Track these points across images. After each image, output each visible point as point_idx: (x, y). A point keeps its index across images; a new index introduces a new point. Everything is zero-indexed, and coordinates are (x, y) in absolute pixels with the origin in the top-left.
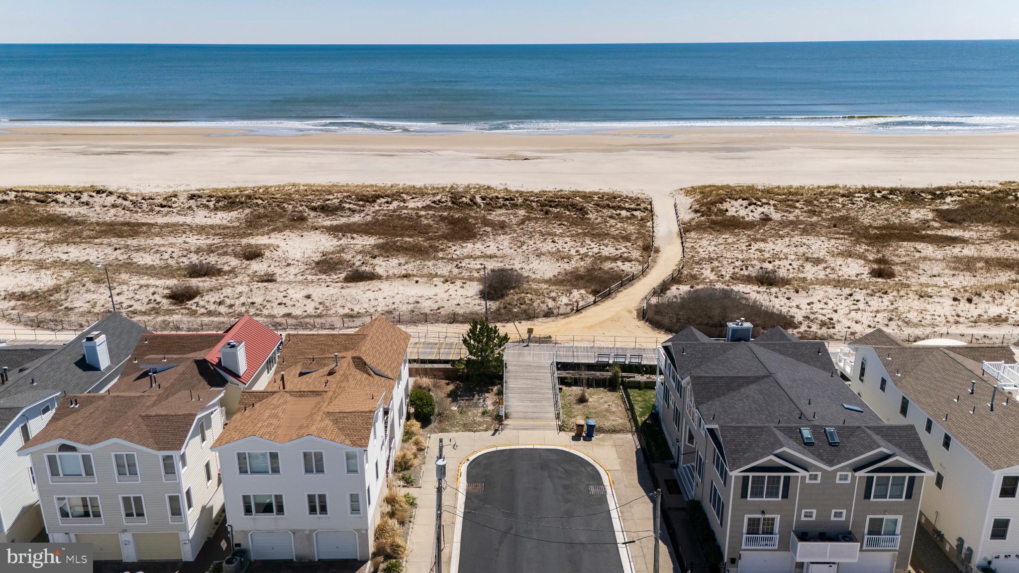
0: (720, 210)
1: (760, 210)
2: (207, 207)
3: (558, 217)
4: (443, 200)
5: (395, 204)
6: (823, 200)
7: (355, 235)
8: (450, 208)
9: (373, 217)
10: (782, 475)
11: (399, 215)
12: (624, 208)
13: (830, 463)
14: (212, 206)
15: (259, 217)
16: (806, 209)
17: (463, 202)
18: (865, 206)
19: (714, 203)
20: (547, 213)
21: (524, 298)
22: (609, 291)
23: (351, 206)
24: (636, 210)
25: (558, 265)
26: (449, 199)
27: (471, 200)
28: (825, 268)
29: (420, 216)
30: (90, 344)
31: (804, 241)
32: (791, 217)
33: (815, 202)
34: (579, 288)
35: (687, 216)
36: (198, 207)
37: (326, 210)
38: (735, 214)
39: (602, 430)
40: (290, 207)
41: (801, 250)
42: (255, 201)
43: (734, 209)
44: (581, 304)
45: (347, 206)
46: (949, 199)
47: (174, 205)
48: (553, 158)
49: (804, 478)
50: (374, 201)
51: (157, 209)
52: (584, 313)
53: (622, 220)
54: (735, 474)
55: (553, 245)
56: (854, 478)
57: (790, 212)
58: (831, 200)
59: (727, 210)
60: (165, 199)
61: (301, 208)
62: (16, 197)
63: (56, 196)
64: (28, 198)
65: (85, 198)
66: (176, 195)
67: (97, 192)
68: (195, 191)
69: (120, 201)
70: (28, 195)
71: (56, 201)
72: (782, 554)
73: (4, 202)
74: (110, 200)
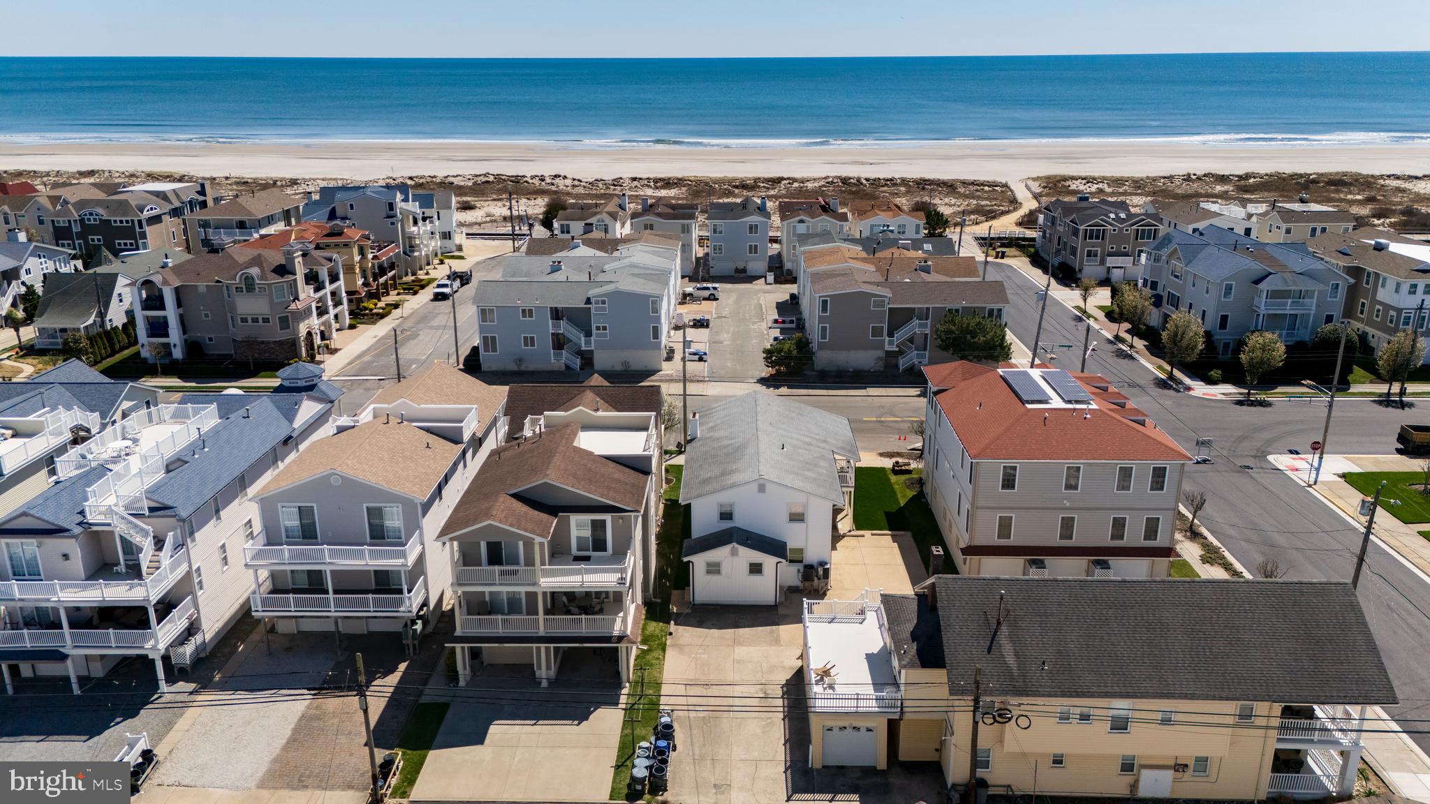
0: (1064, 186)
1: (1097, 186)
2: (649, 186)
3: (934, 190)
4: (835, 181)
5: (796, 185)
6: (1148, 181)
8: (841, 187)
10: (1102, 228)
11: (807, 189)
12: (986, 186)
13: (1122, 224)
14: (653, 186)
18: (1181, 184)
19: (1057, 183)
20: (924, 187)
22: (994, 216)
23: (764, 184)
24: (995, 186)
25: (953, 208)
26: (839, 181)
27: (858, 181)
29: (824, 191)
32: (1121, 190)
33: (1142, 182)
34: (973, 215)
35: (1038, 190)
36: (642, 186)
37: (744, 187)
39: (1008, 256)
40: (717, 186)
42: (685, 183)
43: (1075, 186)
44: (977, 221)
46: (1252, 181)
47: (624, 185)
49: (1110, 230)
50: (780, 182)
51: (612, 187)
52: (981, 225)
53: (987, 191)
54: (1082, 228)
55: (943, 201)
56: (1131, 230)
57: (1120, 187)
58: (1155, 181)
59: (1069, 186)
60: (614, 180)
61: (724, 187)
62: (495, 178)
63: (526, 179)
64: (504, 180)
65: (548, 180)
66: (621, 178)
67: (555, 176)
68: (634, 176)
69: (576, 183)
70: (503, 177)
71: (526, 182)
72: (1101, 267)
73: (488, 182)
74: (568, 182)
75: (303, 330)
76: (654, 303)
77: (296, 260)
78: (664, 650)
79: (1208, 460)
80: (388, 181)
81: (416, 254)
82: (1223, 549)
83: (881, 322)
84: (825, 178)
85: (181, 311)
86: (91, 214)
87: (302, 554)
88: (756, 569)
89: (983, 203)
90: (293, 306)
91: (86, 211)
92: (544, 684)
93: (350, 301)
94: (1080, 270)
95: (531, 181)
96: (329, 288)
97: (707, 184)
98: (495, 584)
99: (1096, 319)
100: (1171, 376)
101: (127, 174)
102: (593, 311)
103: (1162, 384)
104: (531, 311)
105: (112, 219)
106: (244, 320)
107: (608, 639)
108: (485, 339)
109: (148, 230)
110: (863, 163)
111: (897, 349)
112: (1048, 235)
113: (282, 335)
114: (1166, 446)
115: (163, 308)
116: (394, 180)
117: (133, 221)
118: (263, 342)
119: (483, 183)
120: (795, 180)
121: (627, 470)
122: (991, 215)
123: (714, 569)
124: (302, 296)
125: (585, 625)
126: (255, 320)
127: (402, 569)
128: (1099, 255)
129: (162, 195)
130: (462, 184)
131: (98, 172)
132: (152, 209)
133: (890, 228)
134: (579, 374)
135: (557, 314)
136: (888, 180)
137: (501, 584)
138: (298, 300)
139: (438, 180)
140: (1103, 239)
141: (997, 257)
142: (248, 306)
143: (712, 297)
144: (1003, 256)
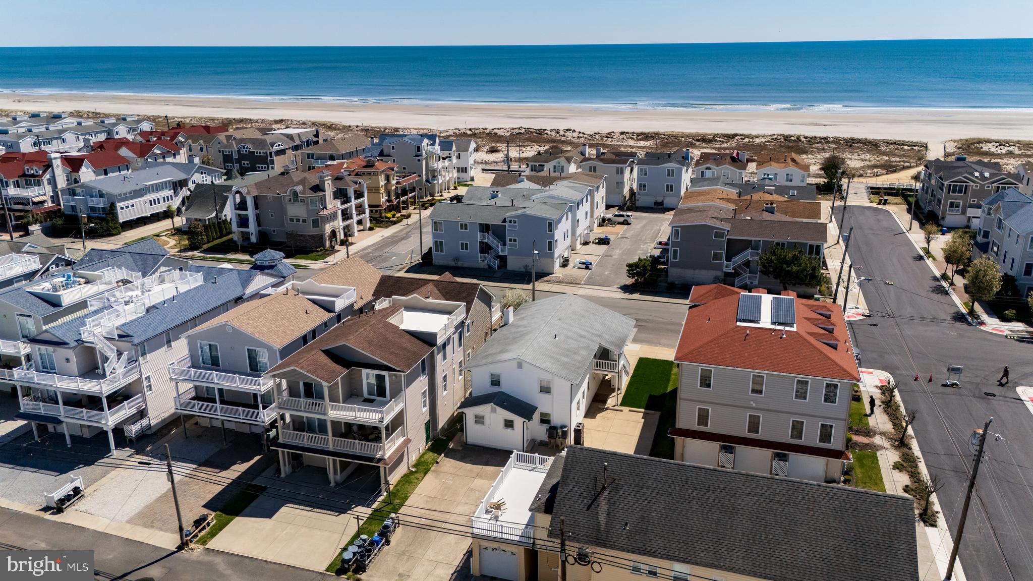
0: (977, 148)
1: (1007, 149)
2: (632, 138)
3: (858, 148)
4: (778, 138)
5: (747, 140)
8: (783, 142)
10: (965, 184)
11: (752, 144)
12: (907, 145)
13: (983, 182)
14: (636, 138)
15: (667, 143)
19: (973, 145)
20: (851, 145)
21: (846, 170)
22: (896, 170)
23: (720, 139)
24: (915, 146)
25: (863, 162)
26: (782, 138)
27: (797, 139)
29: (766, 145)
30: (687, 151)
34: (878, 169)
35: (952, 150)
36: (628, 138)
37: (704, 140)
38: (987, 150)
39: (889, 203)
40: (683, 139)
42: (660, 136)
43: (987, 147)
44: (879, 173)
45: (718, 139)
47: (614, 137)
49: (973, 186)
50: (734, 138)
51: (605, 139)
52: (880, 177)
53: (904, 150)
54: (946, 183)
55: (859, 157)
56: (992, 187)
59: (982, 148)
60: (608, 134)
61: (690, 140)
62: (526, 131)
63: (546, 132)
64: (531, 132)
65: (562, 133)
66: (613, 132)
67: (567, 130)
68: (623, 130)
69: (581, 135)
70: (531, 130)
71: (547, 134)
72: (963, 217)
73: (521, 133)
74: (575, 134)
75: (328, 228)
76: (550, 225)
77: (326, 183)
78: (426, 473)
79: (957, 385)
80: (455, 131)
81: (436, 182)
82: (922, 460)
83: (721, 249)
84: (771, 135)
85: (258, 211)
86: (244, 148)
87: (201, 376)
88: (509, 424)
89: (893, 159)
90: (322, 213)
91: (242, 145)
92: (332, 484)
93: (371, 211)
94: (943, 218)
95: (549, 133)
96: (354, 203)
97: (676, 137)
98: (301, 411)
99: (934, 259)
100: (972, 312)
101: (301, 122)
102: (507, 228)
103: (959, 318)
104: (466, 225)
105: (256, 151)
106: (292, 220)
107: (371, 459)
108: (436, 242)
109: (275, 158)
110: (816, 124)
111: (733, 271)
112: (925, 188)
113: (314, 231)
114: (840, 367)
115: (246, 209)
116: (459, 130)
117: (266, 153)
118: (302, 235)
120: (746, 136)
121: (418, 342)
122: (891, 169)
123: (479, 420)
124: (329, 206)
125: (357, 447)
126: (298, 220)
127: (258, 393)
128: (961, 206)
129: (290, 137)
130: (503, 134)
131: (285, 120)
132: (279, 145)
133: (770, 176)
134: (495, 272)
135: (485, 228)
136: (822, 139)
137: (305, 411)
138: (326, 209)
139: (488, 131)
140: (965, 193)
141: (879, 204)
142: (295, 211)
143: (625, 222)
144: (885, 203)
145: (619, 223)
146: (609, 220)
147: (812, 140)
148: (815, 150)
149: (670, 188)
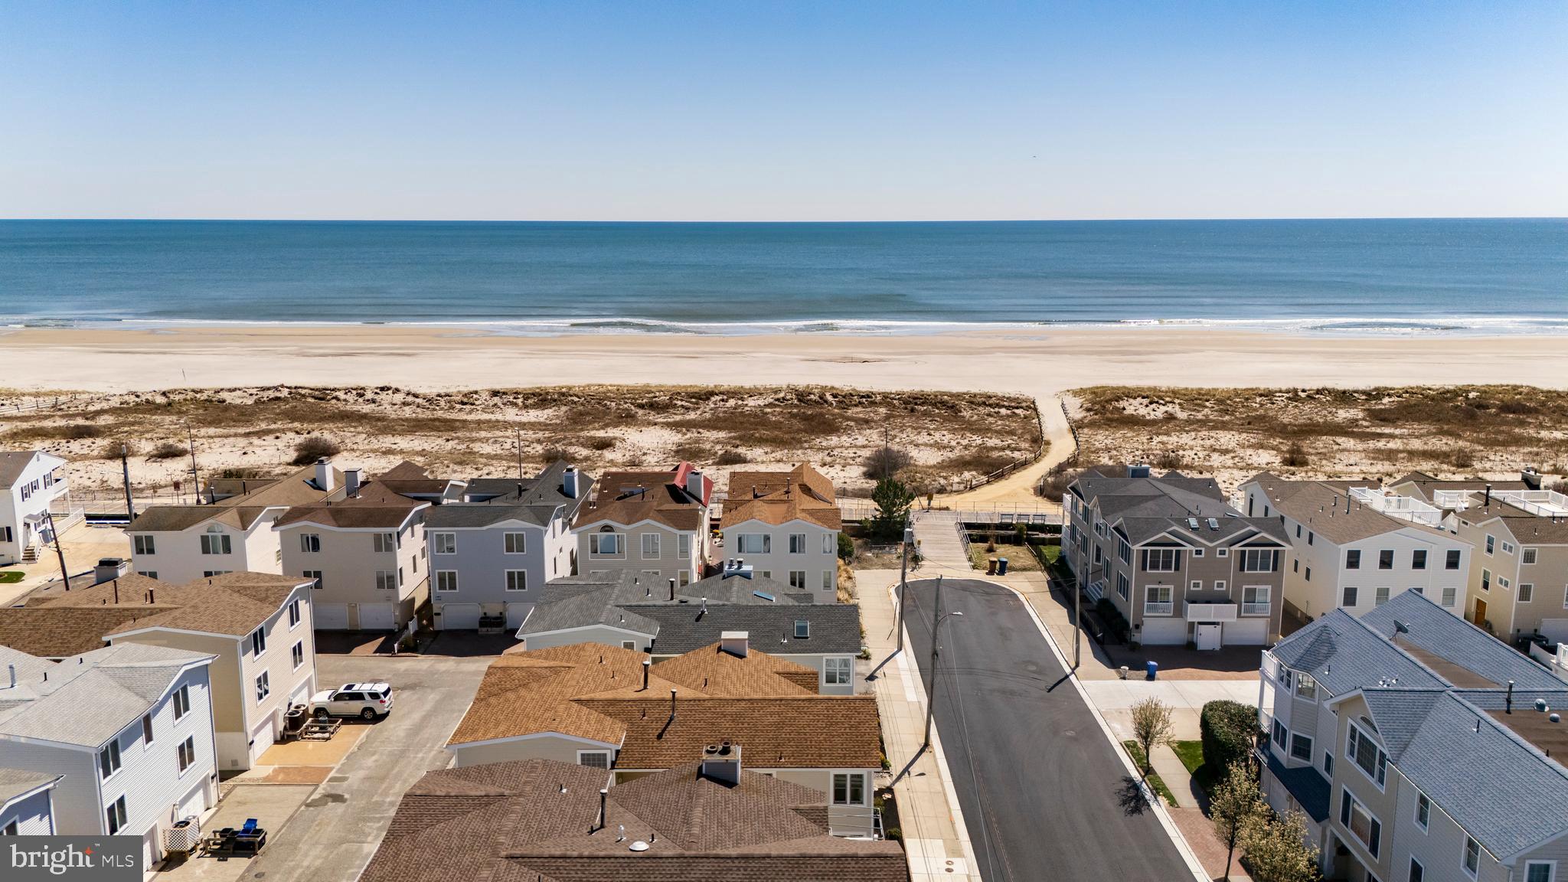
0: (1116, 409)
1: (1163, 409)
2: (516, 405)
3: (925, 414)
4: (788, 398)
5: (732, 402)
6: (1238, 400)
7: (701, 430)
8: (796, 406)
9: (713, 414)
10: (1174, 549)
11: (742, 412)
12: (1003, 406)
13: (1212, 541)
14: (521, 404)
15: (581, 414)
16: (1216, 408)
17: (811, 400)
18: (1286, 406)
19: (1109, 401)
20: (912, 410)
21: (913, 476)
22: (1002, 472)
23: (683, 403)
24: (1017, 408)
25: (940, 453)
26: (794, 397)
27: (821, 398)
28: (1233, 458)
29: (767, 413)
31: (1212, 434)
32: (1200, 416)
33: (1229, 402)
34: (970, 471)
35: (1078, 415)
36: (504, 404)
37: (653, 406)
38: (1134, 413)
39: (1012, 569)
40: (613, 404)
41: (1208, 443)
42: (570, 398)
43: (1132, 408)
44: (974, 483)
45: (679, 403)
46: (1386, 400)
47: (477, 403)
48: (899, 360)
49: (1191, 551)
50: (708, 399)
51: (458, 406)
52: (978, 491)
53: (1002, 418)
54: (1136, 548)
55: (929, 438)
56: (1230, 552)
57: (1199, 411)
58: (1247, 399)
59: (1124, 409)
60: (465, 395)
61: (626, 406)
62: (290, 393)
63: (335, 394)
64: (304, 396)
65: (369, 395)
66: (476, 392)
67: (382, 389)
68: (497, 387)
69: (410, 399)
70: (303, 392)
71: (337, 398)
72: (1177, 620)
73: (278, 399)
74: (399, 398)
80: (126, 398)
89: (990, 443)
94: (1137, 627)
110: (852, 360)
116: (138, 396)
119: (270, 400)
122: (994, 471)
128: (1171, 598)
130: (238, 401)
136: (863, 397)
140: (1177, 569)
141: (991, 572)
143: (368, 715)
144: (1003, 568)
145: (349, 719)
146: (320, 711)
147: (846, 399)
148: (852, 424)
149: (516, 580)
